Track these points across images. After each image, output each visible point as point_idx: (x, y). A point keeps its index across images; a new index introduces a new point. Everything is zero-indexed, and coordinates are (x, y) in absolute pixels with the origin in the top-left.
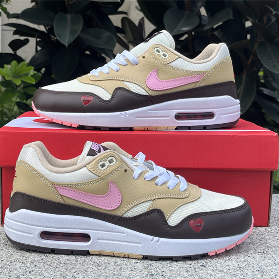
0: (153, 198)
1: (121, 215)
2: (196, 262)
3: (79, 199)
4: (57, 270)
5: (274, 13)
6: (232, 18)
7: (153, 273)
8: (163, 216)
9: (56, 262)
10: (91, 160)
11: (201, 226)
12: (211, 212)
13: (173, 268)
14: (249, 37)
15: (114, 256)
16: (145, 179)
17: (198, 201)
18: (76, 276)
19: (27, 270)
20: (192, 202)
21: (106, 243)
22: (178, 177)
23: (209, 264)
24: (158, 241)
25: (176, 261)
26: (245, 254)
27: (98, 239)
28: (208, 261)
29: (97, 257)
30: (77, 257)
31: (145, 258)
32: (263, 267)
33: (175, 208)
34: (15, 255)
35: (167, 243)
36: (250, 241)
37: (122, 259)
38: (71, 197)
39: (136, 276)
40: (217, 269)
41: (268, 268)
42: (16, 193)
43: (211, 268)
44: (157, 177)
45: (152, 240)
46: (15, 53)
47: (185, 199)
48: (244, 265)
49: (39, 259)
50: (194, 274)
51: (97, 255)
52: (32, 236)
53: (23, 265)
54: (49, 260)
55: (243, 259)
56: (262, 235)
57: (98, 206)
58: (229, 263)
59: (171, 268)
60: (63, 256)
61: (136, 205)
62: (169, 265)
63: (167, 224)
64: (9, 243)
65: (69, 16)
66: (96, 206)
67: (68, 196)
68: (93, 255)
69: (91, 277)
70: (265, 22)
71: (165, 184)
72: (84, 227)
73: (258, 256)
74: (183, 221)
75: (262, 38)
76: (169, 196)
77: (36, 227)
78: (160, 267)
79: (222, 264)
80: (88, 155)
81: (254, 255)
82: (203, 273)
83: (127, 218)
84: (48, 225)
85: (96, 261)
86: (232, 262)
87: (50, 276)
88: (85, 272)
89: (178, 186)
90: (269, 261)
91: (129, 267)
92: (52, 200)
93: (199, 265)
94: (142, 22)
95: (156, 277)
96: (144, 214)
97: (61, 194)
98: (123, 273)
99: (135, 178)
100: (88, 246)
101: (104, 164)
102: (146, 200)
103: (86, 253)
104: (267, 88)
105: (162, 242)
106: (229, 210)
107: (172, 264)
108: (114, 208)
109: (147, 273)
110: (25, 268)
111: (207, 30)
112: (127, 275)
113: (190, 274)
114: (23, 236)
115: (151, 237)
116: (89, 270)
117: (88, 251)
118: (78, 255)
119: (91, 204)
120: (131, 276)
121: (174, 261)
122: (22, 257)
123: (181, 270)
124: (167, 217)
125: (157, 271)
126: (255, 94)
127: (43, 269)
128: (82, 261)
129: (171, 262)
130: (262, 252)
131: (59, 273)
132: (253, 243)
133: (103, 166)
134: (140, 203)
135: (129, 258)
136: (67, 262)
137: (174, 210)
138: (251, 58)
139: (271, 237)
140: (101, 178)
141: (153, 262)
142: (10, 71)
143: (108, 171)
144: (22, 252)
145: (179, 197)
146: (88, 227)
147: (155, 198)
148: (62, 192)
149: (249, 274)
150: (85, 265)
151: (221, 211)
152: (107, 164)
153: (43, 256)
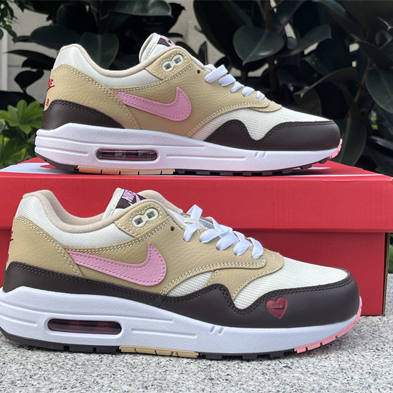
0: (212, 269)
1: (166, 293)
2: (277, 362)
3: (103, 271)
4: (71, 373)
5: (390, 28)
6: (330, 37)
7: (213, 377)
8: (228, 294)
9: (71, 363)
10: (122, 213)
11: (283, 308)
12: (299, 289)
13: (243, 371)
14: (354, 64)
15: (156, 355)
16: (200, 241)
17: (279, 272)
18: (99, 381)
19: (27, 373)
20: (271, 274)
21: (145, 335)
22: (250, 241)
23: (296, 364)
24: (220, 331)
25: (248, 361)
26: (350, 351)
27: (133, 330)
28: (295, 360)
29: (131, 356)
30: (102, 356)
31: (202, 356)
32: (376, 368)
33: (246, 283)
34: (11, 353)
35: (234, 333)
36: (357, 334)
37: (168, 359)
38: (92, 267)
39: (188, 381)
40: (308, 371)
41: (383, 369)
42: (13, 264)
43: (300, 370)
44: (218, 238)
45: (212, 330)
46: (25, 91)
47: (260, 271)
48: (348, 366)
49: (46, 358)
50: (274, 377)
51: (131, 353)
52: (36, 325)
53: (22, 367)
54: (60, 360)
55: (346, 358)
56: (375, 326)
57: (132, 281)
58: (326, 364)
59: (239, 370)
60: (82, 354)
61: (188, 279)
62: (237, 366)
63: (234, 306)
64: (3, 338)
65: (99, 37)
66: (129, 280)
67: (88, 266)
68: (126, 353)
69: (121, 382)
70: (377, 43)
71: (231, 248)
72: (112, 312)
73: (369, 354)
74: (257, 301)
75: (374, 65)
76: (237, 266)
77: (42, 313)
78: (224, 369)
79: (316, 364)
80: (117, 207)
81: (363, 353)
82: (287, 377)
83: (174, 298)
84: (58, 310)
85: (129, 361)
86: (330, 361)
87: (60, 381)
88: (113, 376)
89: (249, 251)
90: (386, 360)
91: (178, 369)
92: (64, 272)
93: (281, 366)
94: (203, 48)
95: (218, 382)
96: (200, 291)
97: (77, 263)
98: (168, 377)
99: (187, 240)
100: (118, 339)
101: (140, 219)
102: (203, 271)
103: (115, 351)
104: (381, 137)
105: (226, 333)
106: (325, 286)
107: (242, 364)
108: (156, 283)
109: (204, 377)
110: (24, 371)
111: (296, 55)
112: (175, 380)
113: (267, 377)
114: (22, 326)
115: (210, 326)
116: (119, 373)
117: (118, 347)
118: (103, 353)
119: (122, 277)
120: (180, 381)
121: (244, 360)
122: (20, 357)
123: (254, 373)
124: (233, 296)
125: (218, 374)
126: (364, 145)
127: (51, 373)
128: (108, 362)
129: (240, 362)
130: (374, 348)
131: (74, 377)
132: (362, 337)
133: (139, 221)
134: (194, 276)
135: (178, 357)
136: (87, 363)
137: (243, 285)
138: (358, 93)
139: (388, 329)
140: (136, 240)
141: (213, 362)
142: (16, 116)
143: (146, 229)
144: (22, 350)
145: (251, 267)
146: (117, 312)
147: (215, 268)
148: (79, 260)
149: (355, 377)
150: (114, 366)
151: (314, 287)
152: (145, 218)
153: (52, 355)
